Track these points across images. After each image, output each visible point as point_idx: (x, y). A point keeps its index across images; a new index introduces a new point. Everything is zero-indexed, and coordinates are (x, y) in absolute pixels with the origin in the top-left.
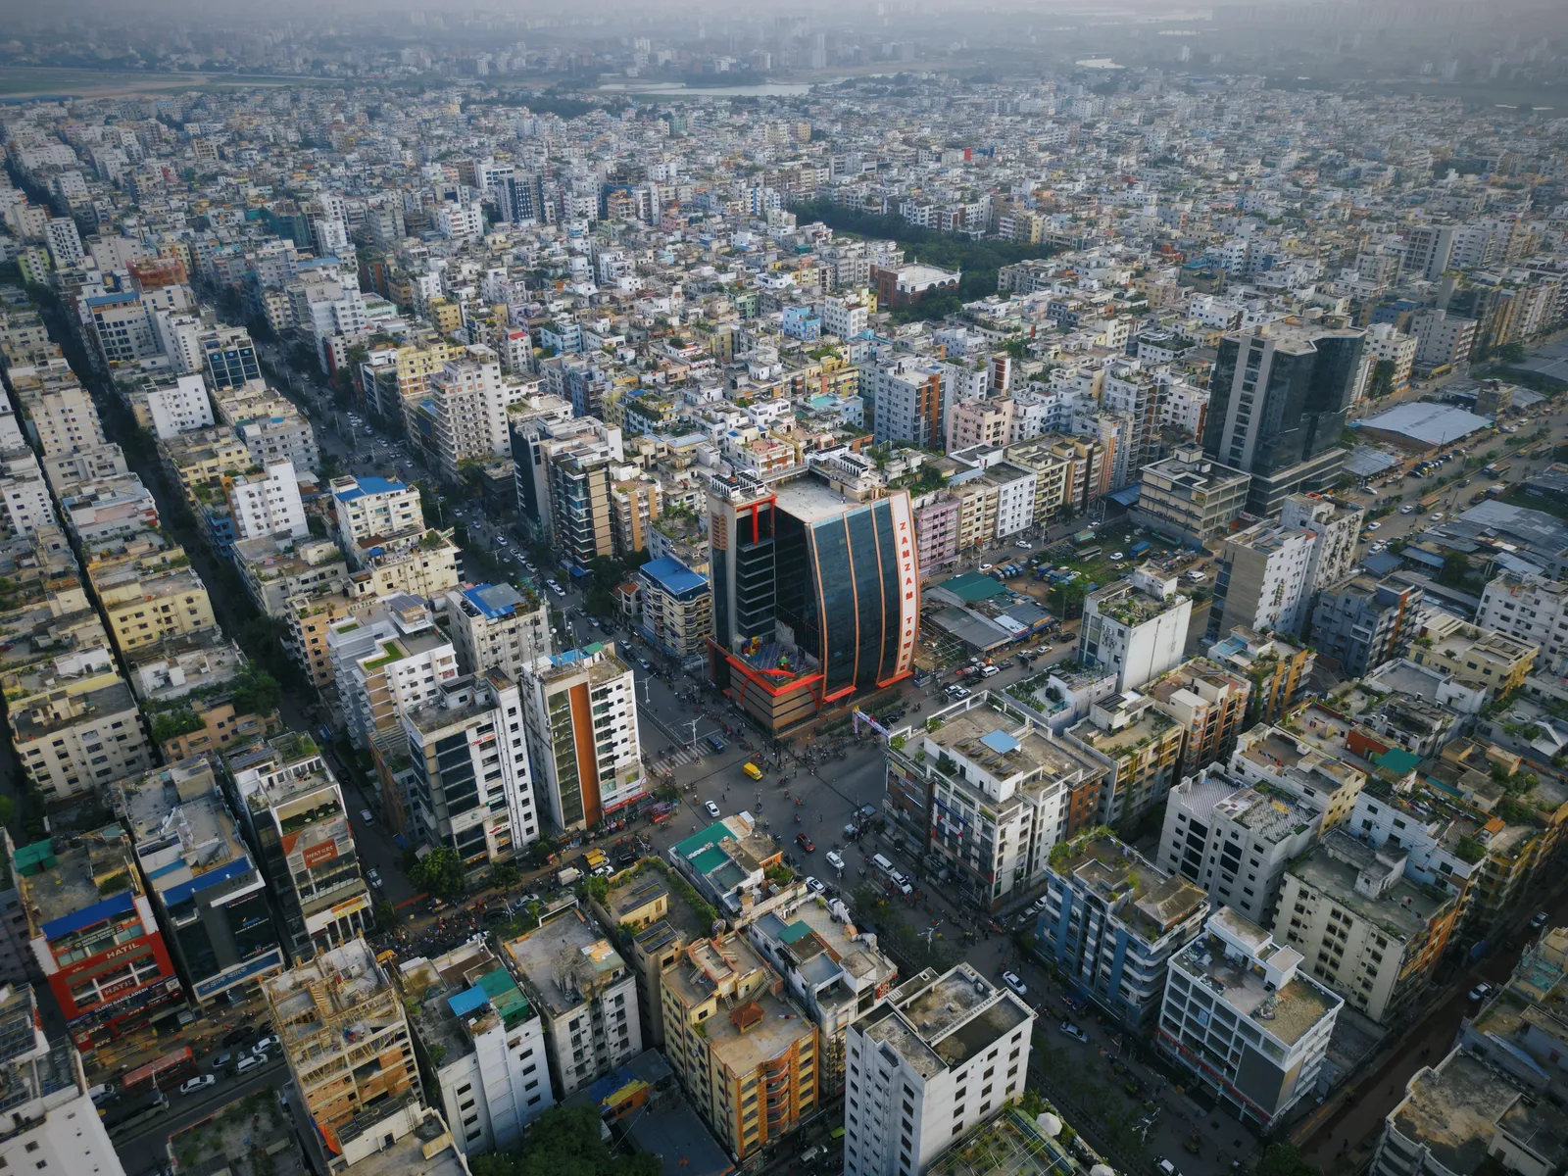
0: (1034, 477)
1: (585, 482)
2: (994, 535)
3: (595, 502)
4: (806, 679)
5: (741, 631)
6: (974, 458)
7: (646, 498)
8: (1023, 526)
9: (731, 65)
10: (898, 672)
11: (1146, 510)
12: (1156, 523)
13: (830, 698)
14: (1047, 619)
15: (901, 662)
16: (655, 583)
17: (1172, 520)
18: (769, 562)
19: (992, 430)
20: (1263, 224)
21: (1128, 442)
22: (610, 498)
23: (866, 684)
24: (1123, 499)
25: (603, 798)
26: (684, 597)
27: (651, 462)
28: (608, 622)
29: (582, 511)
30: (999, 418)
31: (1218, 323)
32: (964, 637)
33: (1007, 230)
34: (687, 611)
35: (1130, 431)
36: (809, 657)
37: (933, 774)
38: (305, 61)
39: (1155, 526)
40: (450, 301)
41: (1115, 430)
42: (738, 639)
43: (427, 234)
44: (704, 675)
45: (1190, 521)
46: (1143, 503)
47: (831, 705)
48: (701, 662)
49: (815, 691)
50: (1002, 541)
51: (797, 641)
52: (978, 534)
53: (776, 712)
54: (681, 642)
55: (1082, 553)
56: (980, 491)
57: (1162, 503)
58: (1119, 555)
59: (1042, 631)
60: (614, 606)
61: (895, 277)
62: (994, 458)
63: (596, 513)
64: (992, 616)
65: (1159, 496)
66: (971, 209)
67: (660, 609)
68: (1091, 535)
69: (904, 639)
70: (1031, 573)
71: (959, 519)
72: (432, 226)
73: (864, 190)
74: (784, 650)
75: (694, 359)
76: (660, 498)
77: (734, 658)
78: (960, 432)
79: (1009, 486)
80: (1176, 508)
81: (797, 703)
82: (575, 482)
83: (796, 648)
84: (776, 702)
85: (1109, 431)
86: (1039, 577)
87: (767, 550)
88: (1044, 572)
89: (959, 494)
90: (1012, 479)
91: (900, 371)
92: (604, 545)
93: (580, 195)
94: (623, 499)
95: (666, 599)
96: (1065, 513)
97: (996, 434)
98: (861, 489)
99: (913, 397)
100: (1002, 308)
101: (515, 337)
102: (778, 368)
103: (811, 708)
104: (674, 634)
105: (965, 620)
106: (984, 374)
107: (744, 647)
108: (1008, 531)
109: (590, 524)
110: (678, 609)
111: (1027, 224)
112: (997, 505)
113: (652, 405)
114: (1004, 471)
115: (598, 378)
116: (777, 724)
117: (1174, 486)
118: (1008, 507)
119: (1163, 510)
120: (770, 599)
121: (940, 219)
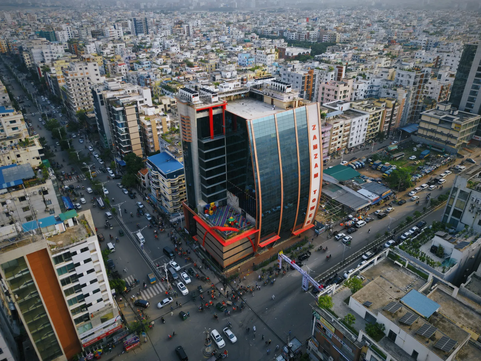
0: (368, 116)
1: (124, 112)
2: (347, 146)
3: (130, 125)
4: (246, 232)
5: (204, 199)
6: (336, 106)
7: (161, 124)
8: (361, 142)
9: (224, 5)
10: (306, 225)
11: (422, 135)
12: (428, 141)
13: (263, 244)
14: (389, 191)
15: (308, 219)
16: (155, 168)
17: (438, 140)
18: (222, 152)
19: (343, 94)
20: (428, 35)
21: (410, 102)
22: (139, 122)
23: (286, 233)
24: (408, 130)
25: (80, 337)
26: (170, 176)
27: (168, 108)
28: (134, 191)
29: (123, 129)
30: (346, 88)
31: (429, 61)
32: (343, 202)
33: (326, 38)
34: (172, 185)
35: (411, 96)
36: (248, 216)
37: (364, 338)
38: (85, 4)
39: (428, 143)
40: (99, 55)
41: (405, 95)
42: (202, 204)
43: (100, 37)
44: (182, 225)
45: (449, 139)
46: (420, 131)
47: (263, 248)
48: (181, 217)
49: (253, 241)
50: (351, 149)
51: (241, 206)
52: (339, 145)
53: (225, 256)
54: (170, 204)
55: (395, 155)
56: (342, 122)
57: (432, 131)
58: (414, 157)
59: (386, 199)
60: (138, 182)
61: (285, 49)
62: (346, 107)
63: (131, 131)
64: (356, 189)
65: (431, 127)
66: (311, 33)
67: (158, 184)
68: (396, 147)
69: (311, 204)
70: (370, 165)
71: (331, 136)
72: (103, 34)
73: (270, 29)
74: (232, 211)
75: (197, 72)
76: (169, 124)
77: (199, 216)
78: (325, 96)
79: (356, 120)
80: (442, 133)
81: (241, 248)
82: (117, 112)
83: (240, 210)
84: (225, 249)
85: (402, 95)
86: (374, 168)
87: (220, 143)
88: (378, 165)
89: (332, 122)
90: (357, 116)
91: (293, 70)
92: (137, 149)
93: (164, 29)
94: (148, 124)
95: (161, 178)
96: (379, 137)
97: (344, 96)
98: (286, 100)
99: (300, 80)
100: (333, 56)
101: (120, 65)
102: (235, 73)
103: (250, 251)
104: (166, 200)
105: (340, 191)
106: (333, 73)
107: (205, 209)
108: (354, 145)
109: (128, 136)
110: (167, 184)
111: (334, 36)
112: (349, 130)
113: (173, 86)
114: (351, 113)
115: (152, 78)
116: (226, 263)
117: (441, 121)
118: (355, 131)
119: (433, 135)
120: (222, 178)
121: (299, 37)
